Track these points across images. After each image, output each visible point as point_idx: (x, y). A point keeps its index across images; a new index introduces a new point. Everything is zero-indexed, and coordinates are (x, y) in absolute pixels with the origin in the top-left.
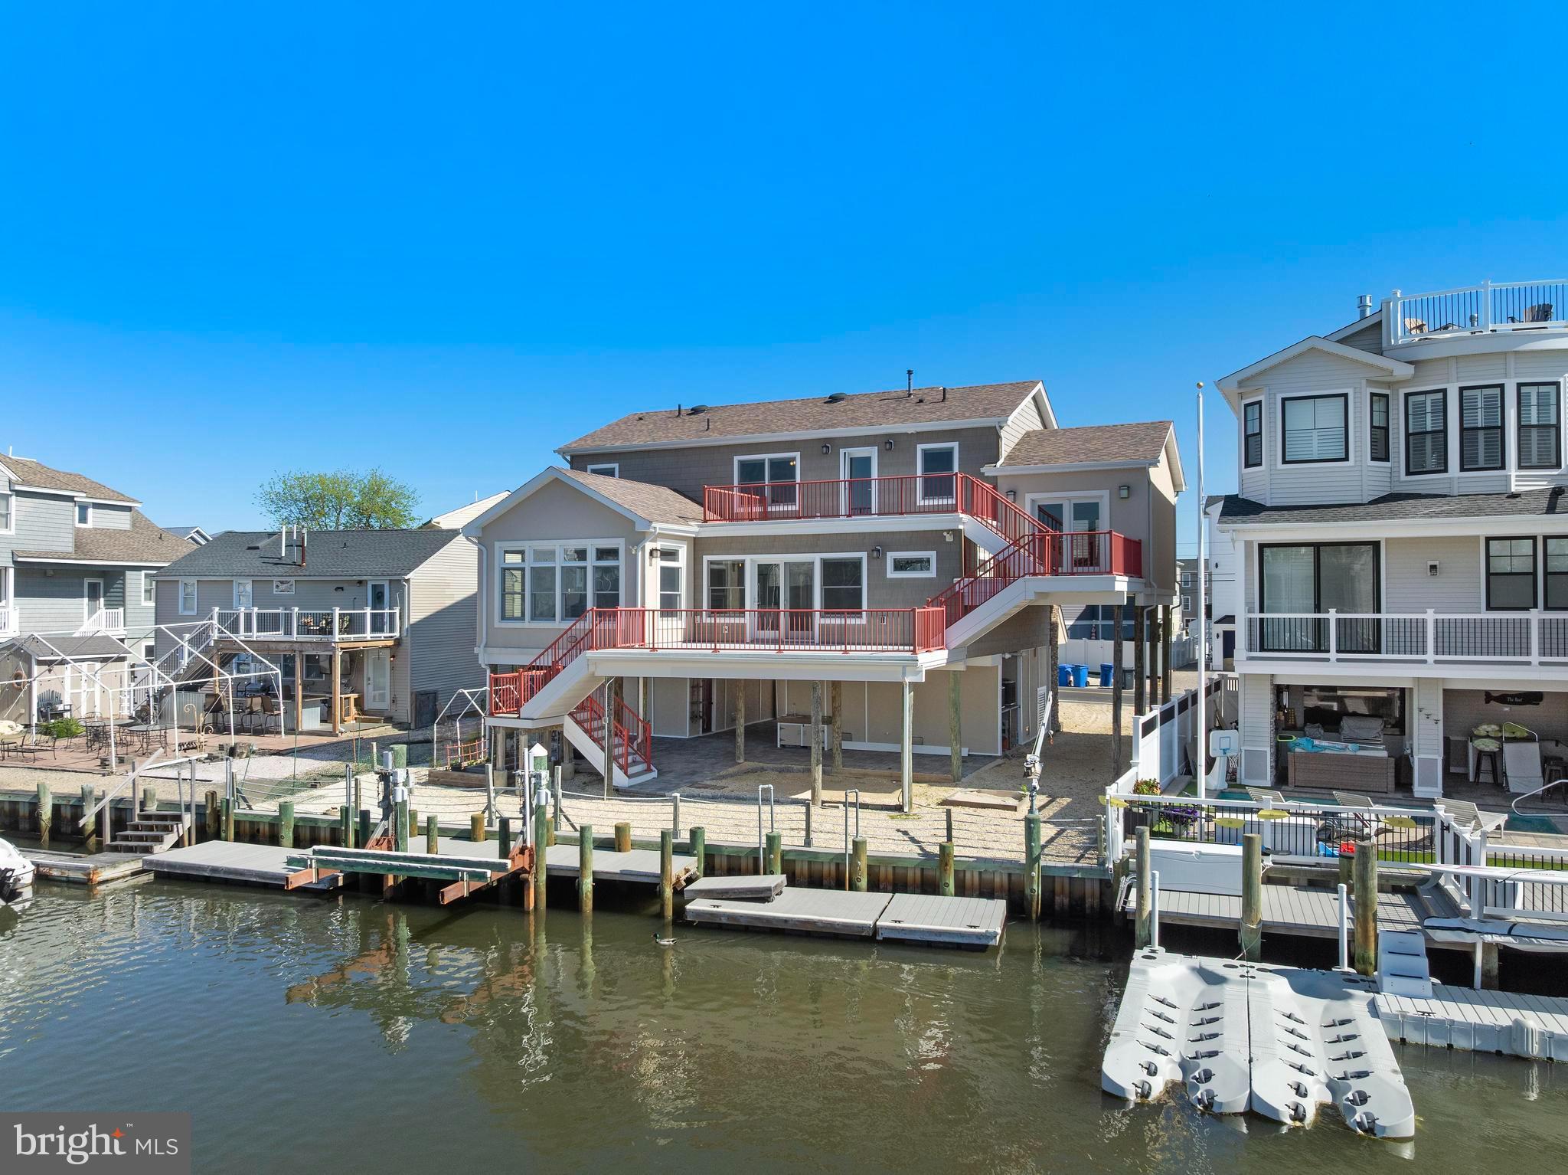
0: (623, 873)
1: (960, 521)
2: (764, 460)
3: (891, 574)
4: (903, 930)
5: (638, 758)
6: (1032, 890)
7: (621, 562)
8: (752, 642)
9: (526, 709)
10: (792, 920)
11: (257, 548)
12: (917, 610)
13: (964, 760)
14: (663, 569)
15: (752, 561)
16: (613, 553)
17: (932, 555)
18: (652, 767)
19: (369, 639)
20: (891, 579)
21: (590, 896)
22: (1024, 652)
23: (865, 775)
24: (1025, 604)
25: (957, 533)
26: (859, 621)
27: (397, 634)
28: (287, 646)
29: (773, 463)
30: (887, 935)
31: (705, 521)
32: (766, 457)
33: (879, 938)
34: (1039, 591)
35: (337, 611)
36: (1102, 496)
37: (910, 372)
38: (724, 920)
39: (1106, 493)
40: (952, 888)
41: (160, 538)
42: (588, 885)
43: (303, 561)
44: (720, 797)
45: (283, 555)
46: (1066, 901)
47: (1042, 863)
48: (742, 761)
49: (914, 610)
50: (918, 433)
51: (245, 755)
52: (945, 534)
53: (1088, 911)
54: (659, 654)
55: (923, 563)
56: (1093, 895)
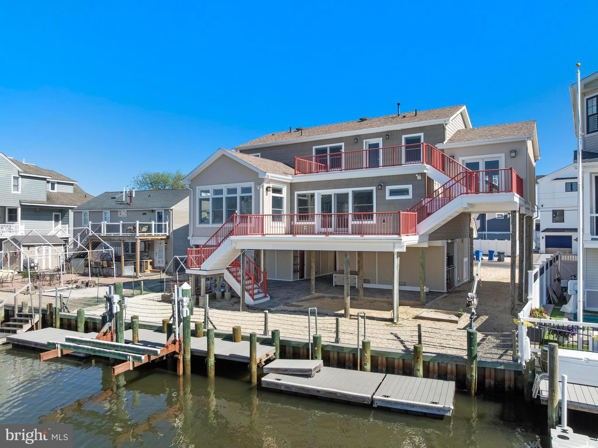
0: (231, 356)
1: (425, 168)
2: (327, 148)
3: (388, 197)
4: (390, 402)
5: (261, 291)
6: (472, 376)
7: (253, 194)
8: (318, 234)
9: (203, 266)
10: (322, 391)
11: (115, 198)
12: (401, 213)
13: (427, 294)
14: (273, 197)
15: (318, 193)
16: (249, 190)
17: (410, 187)
18: (267, 295)
19: (153, 235)
20: (388, 200)
21: (213, 368)
22: (457, 240)
23: (375, 301)
24: (461, 211)
25: (423, 175)
26: (372, 222)
27: (167, 234)
28: (118, 238)
29: (330, 148)
30: (380, 404)
31: (295, 174)
32: (328, 146)
33: (375, 406)
34: (470, 202)
35: (138, 223)
36: (500, 157)
37: (399, 104)
38: (283, 388)
39: (503, 155)
40: (421, 372)
41: (85, 197)
42: (212, 361)
43: (131, 202)
44: (298, 311)
45: (124, 200)
46: (492, 382)
47: (478, 359)
48: (314, 292)
49: (399, 212)
50: (403, 130)
51: (92, 286)
52: (417, 175)
53: (507, 389)
54: (267, 237)
55: (405, 192)
56: (510, 380)
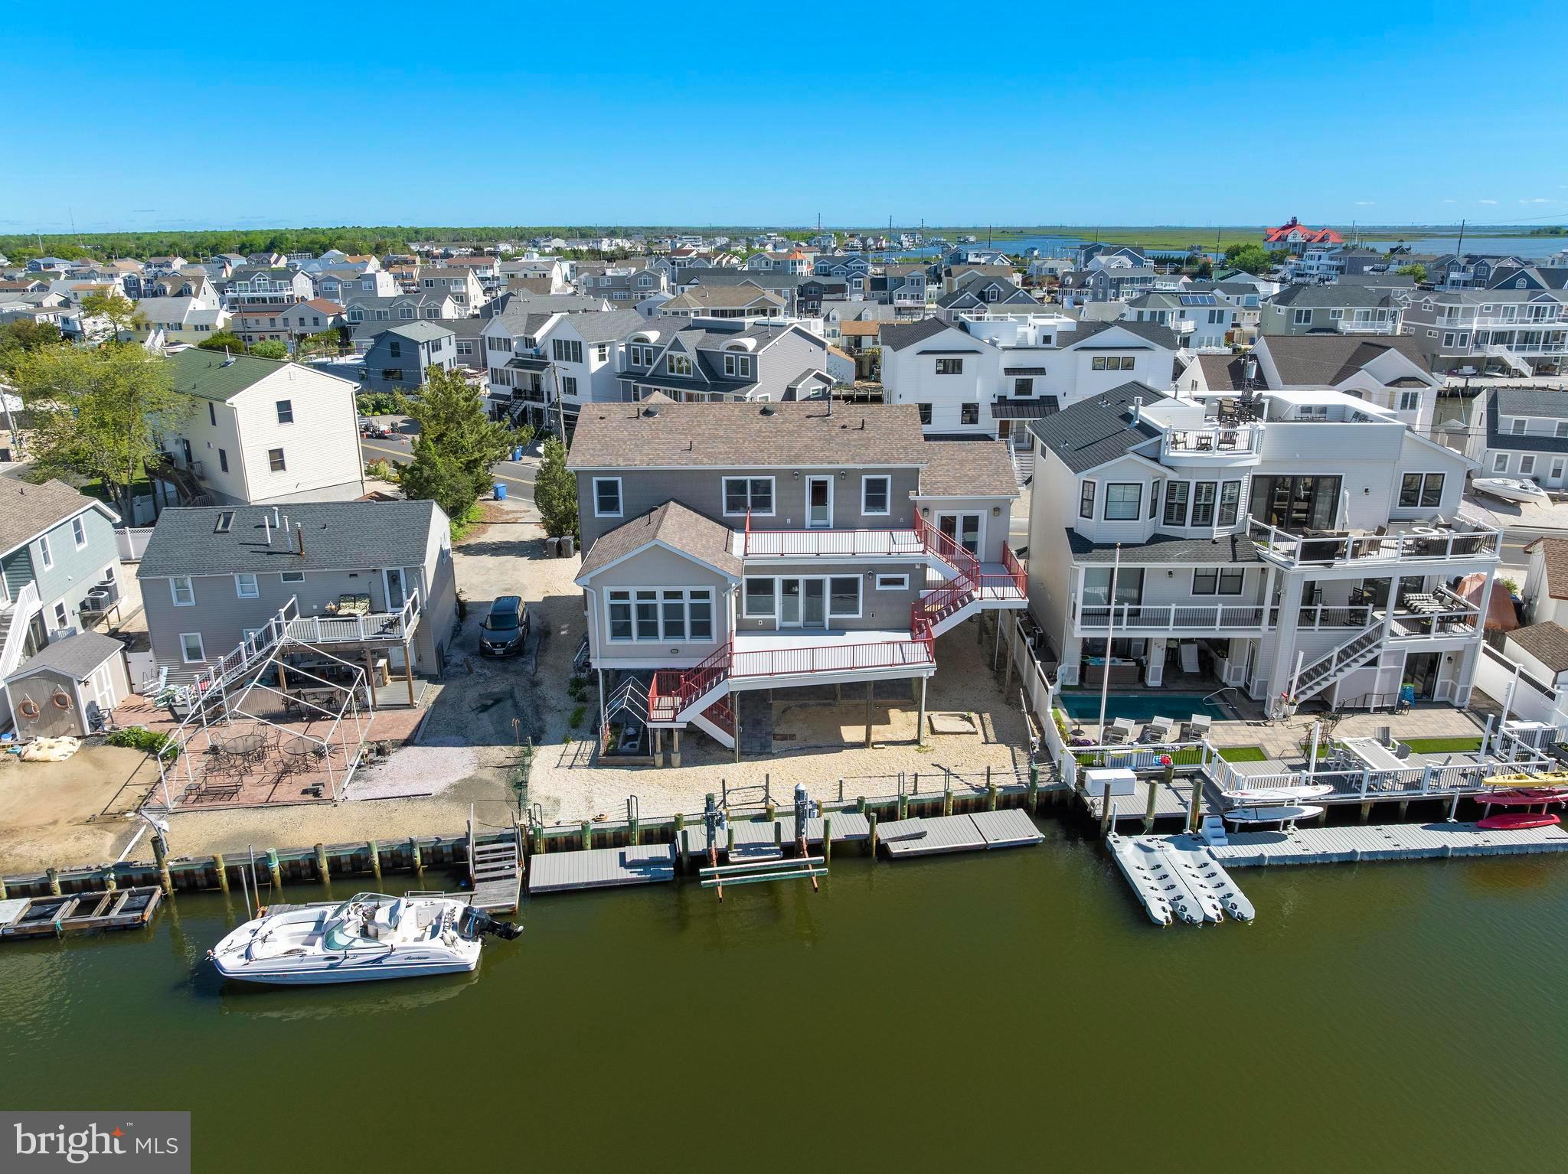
1: (928, 559)
2: (746, 481)
3: (879, 587)
7: (713, 600)
9: (681, 717)
15: (780, 579)
16: (705, 595)
17: (906, 576)
20: (878, 591)
24: (975, 614)
25: (924, 565)
26: (857, 616)
28: (357, 646)
29: (752, 481)
31: (746, 554)
32: (749, 478)
33: (988, 849)
34: (985, 608)
36: (982, 513)
39: (982, 509)
43: (302, 549)
45: (270, 541)
50: (864, 469)
52: (916, 565)
55: (900, 582)
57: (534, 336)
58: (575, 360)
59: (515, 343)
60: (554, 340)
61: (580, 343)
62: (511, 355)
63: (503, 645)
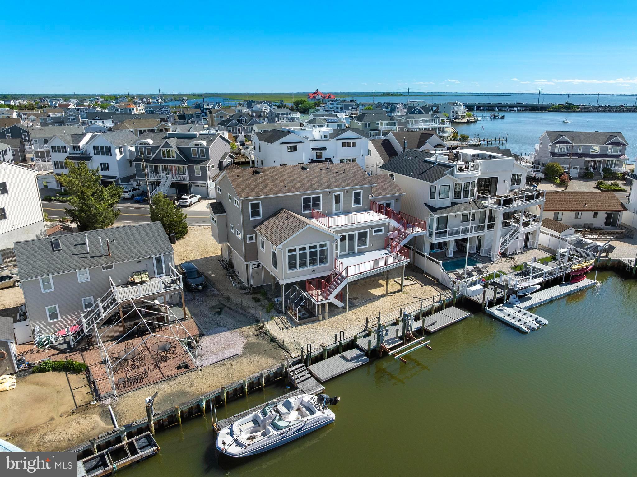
1: (390, 220)
2: (310, 198)
6: (455, 303)
7: (328, 248)
9: (330, 297)
11: (61, 250)
16: (324, 245)
17: (383, 228)
20: (374, 235)
26: (367, 246)
29: (313, 198)
36: (392, 202)
40: (445, 307)
45: (89, 251)
50: (354, 188)
52: (387, 223)
55: (381, 230)
57: (79, 145)
58: (107, 154)
59: (69, 149)
60: (94, 146)
61: (110, 147)
62: (67, 154)
63: (201, 284)
